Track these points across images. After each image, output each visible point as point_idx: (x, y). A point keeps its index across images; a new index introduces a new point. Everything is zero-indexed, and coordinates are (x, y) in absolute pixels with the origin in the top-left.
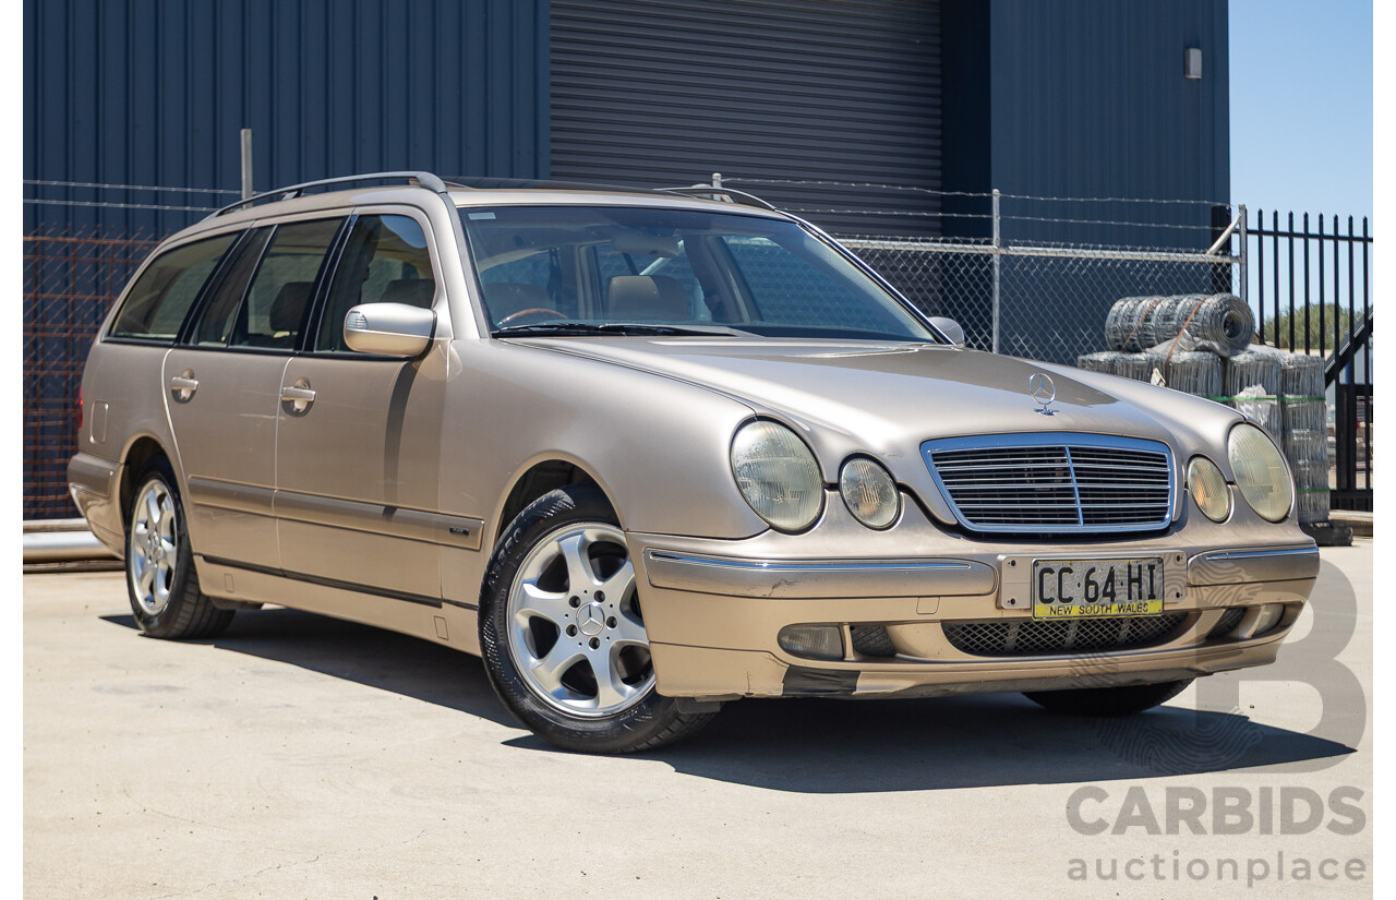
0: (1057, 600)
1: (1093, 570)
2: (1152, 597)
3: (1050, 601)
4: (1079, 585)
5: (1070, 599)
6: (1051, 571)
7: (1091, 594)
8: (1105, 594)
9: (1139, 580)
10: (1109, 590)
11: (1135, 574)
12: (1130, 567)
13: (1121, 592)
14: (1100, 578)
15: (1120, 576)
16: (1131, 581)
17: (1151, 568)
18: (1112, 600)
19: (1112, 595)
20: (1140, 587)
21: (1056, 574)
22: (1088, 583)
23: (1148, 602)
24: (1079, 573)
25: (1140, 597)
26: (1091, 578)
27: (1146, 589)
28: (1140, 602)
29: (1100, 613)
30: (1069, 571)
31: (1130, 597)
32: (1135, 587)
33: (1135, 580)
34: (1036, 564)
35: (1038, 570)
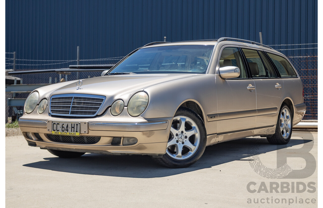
0: (56, 130)
1: (63, 124)
2: (77, 131)
3: (55, 130)
5: (59, 130)
6: (55, 124)
7: (63, 130)
8: (66, 130)
9: (74, 127)
10: (67, 129)
11: (73, 126)
12: (72, 124)
13: (70, 130)
14: (65, 127)
15: (70, 126)
16: (72, 127)
17: (77, 125)
18: (68, 132)
19: (68, 130)
20: (74, 129)
21: (56, 125)
22: (63, 127)
24: (61, 125)
25: (74, 131)
26: (63, 126)
27: (75, 130)
28: (74, 132)
29: (65, 134)
30: (59, 124)
31: (72, 131)
32: (73, 129)
33: (73, 127)
34: (52, 122)
35: (53, 123)
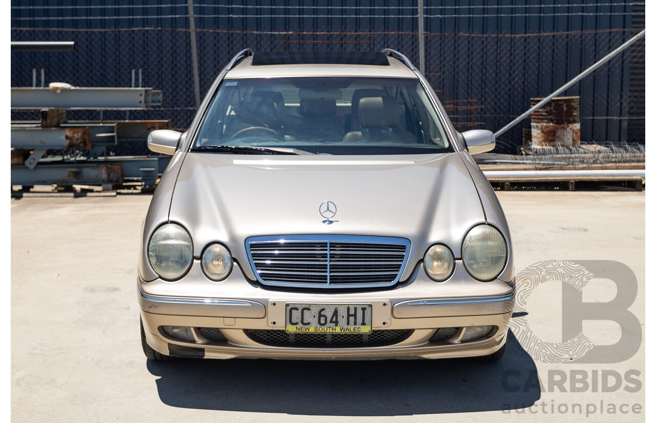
0: (300, 323)
1: (324, 309)
2: (363, 324)
3: (296, 324)
4: (314, 317)
5: (309, 324)
6: (297, 309)
7: (322, 322)
8: (331, 322)
9: (355, 315)
10: (334, 320)
11: (352, 312)
12: (348, 309)
13: (342, 321)
14: (329, 314)
15: (342, 312)
16: (349, 315)
17: (364, 309)
18: (336, 325)
19: (336, 323)
20: (355, 318)
21: (300, 311)
22: (320, 316)
23: (361, 326)
24: (315, 311)
25: (355, 324)
26: (322, 313)
27: (359, 320)
28: (355, 326)
29: (328, 331)
30: (309, 309)
31: (348, 324)
32: (352, 319)
33: (352, 315)
34: (287, 305)
35: (289, 308)
